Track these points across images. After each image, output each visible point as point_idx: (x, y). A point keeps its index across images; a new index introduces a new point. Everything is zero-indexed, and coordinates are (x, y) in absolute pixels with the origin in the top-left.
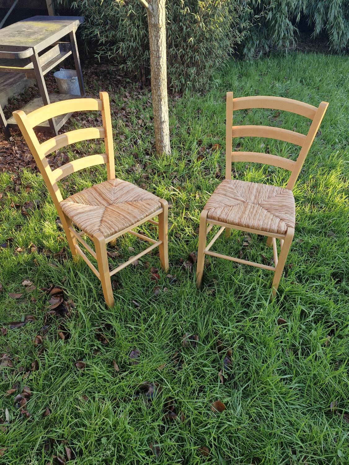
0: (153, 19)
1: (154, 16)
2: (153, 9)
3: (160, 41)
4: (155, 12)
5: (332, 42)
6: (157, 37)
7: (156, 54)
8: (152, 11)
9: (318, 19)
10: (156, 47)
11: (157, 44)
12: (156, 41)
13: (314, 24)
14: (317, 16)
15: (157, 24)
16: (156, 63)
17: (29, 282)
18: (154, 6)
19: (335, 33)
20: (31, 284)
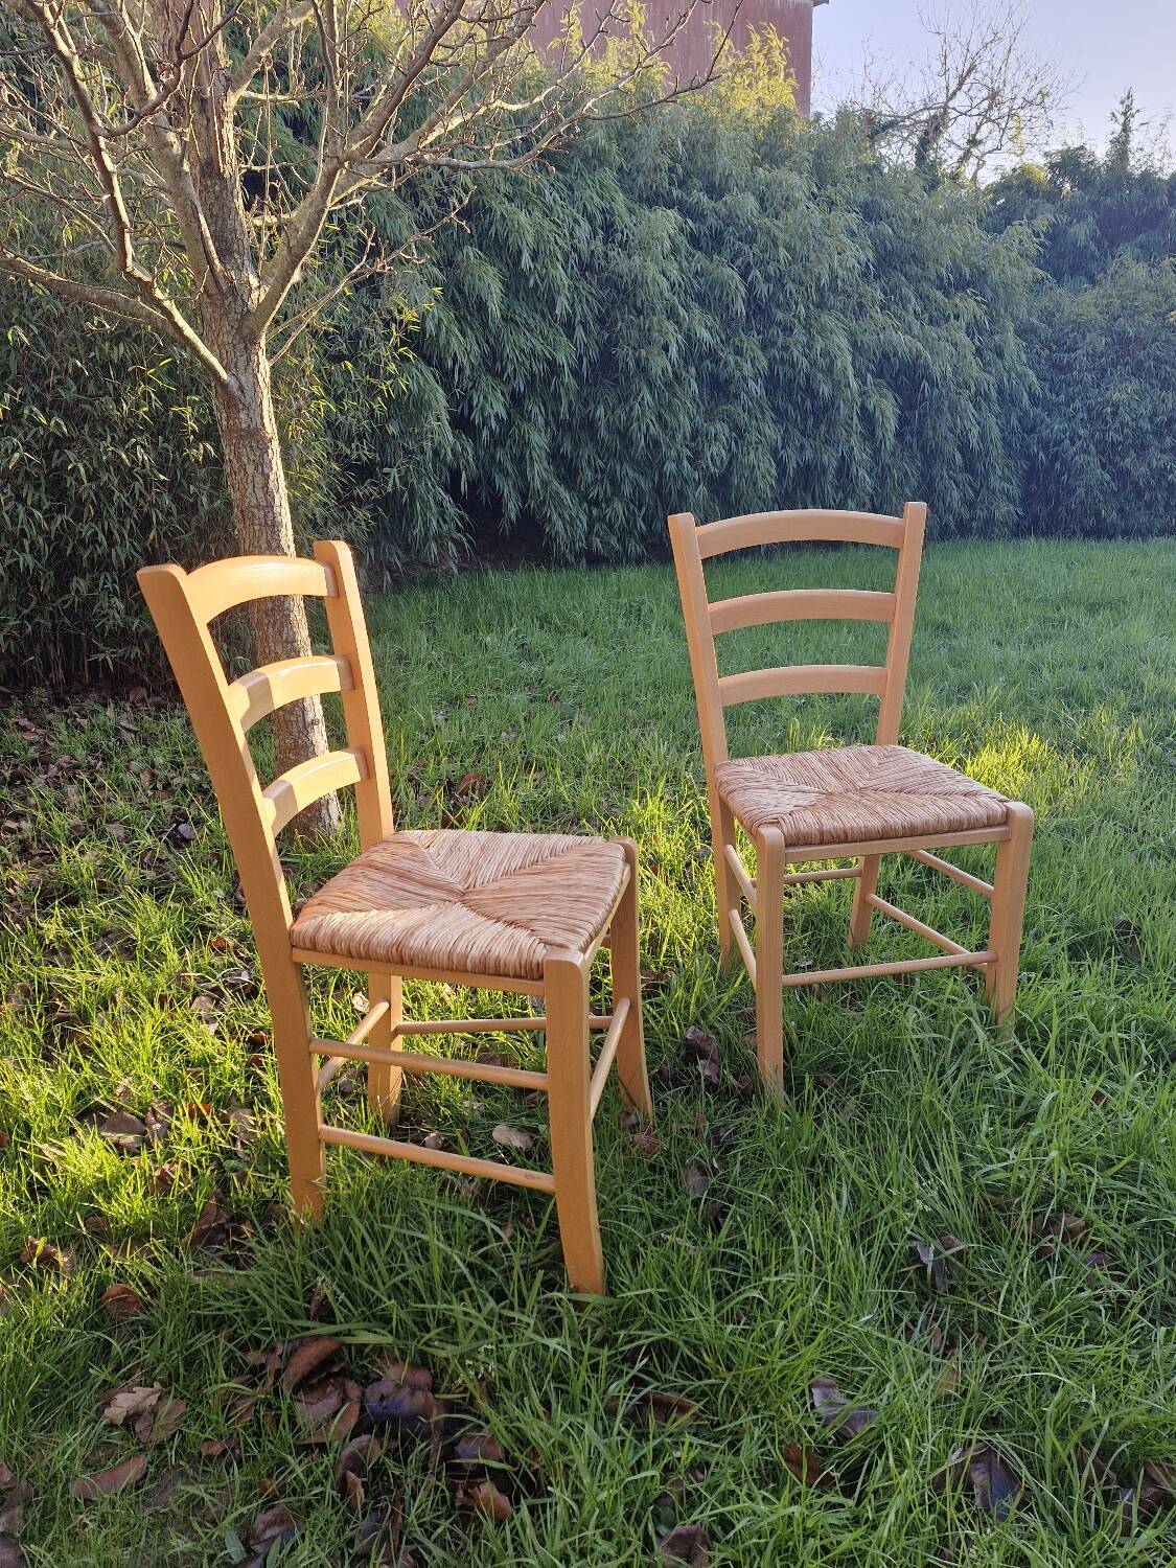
0: (242, 415)
1: (247, 408)
2: (241, 388)
3: (272, 477)
4: (249, 394)
5: (552, 539)
6: (262, 466)
7: (266, 516)
8: (238, 393)
9: (506, 487)
10: (260, 494)
11: (266, 485)
12: (259, 478)
13: (497, 501)
14: (499, 480)
15: (256, 428)
16: (268, 542)
17: (141, 1392)
18: (243, 379)
19: (555, 517)
20: (153, 1400)
